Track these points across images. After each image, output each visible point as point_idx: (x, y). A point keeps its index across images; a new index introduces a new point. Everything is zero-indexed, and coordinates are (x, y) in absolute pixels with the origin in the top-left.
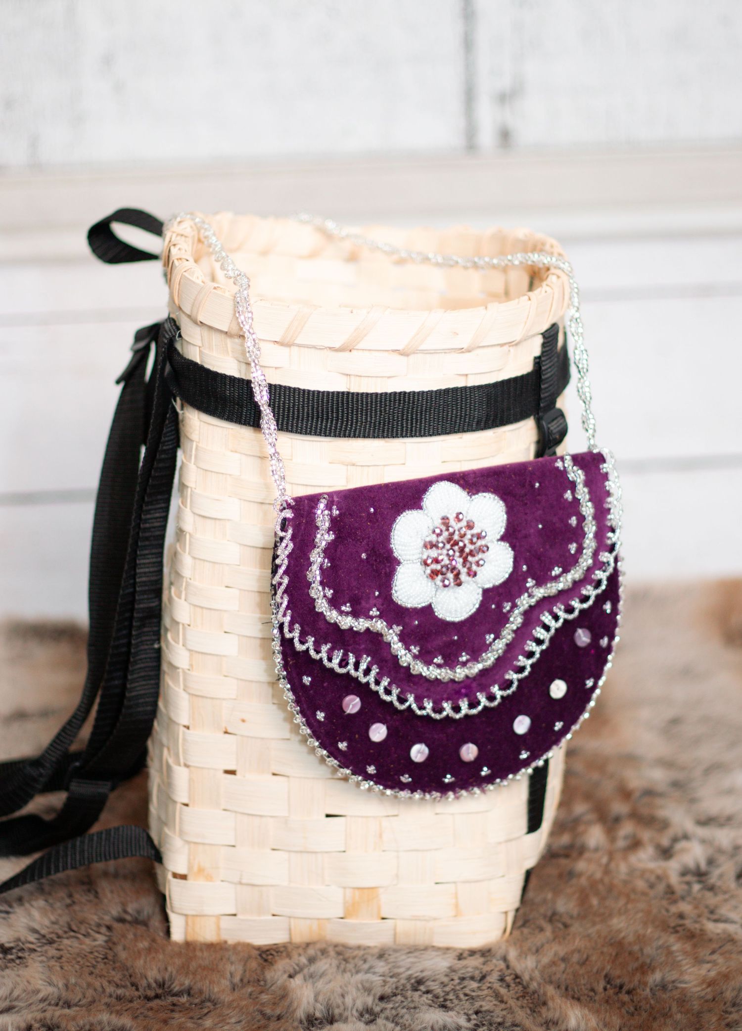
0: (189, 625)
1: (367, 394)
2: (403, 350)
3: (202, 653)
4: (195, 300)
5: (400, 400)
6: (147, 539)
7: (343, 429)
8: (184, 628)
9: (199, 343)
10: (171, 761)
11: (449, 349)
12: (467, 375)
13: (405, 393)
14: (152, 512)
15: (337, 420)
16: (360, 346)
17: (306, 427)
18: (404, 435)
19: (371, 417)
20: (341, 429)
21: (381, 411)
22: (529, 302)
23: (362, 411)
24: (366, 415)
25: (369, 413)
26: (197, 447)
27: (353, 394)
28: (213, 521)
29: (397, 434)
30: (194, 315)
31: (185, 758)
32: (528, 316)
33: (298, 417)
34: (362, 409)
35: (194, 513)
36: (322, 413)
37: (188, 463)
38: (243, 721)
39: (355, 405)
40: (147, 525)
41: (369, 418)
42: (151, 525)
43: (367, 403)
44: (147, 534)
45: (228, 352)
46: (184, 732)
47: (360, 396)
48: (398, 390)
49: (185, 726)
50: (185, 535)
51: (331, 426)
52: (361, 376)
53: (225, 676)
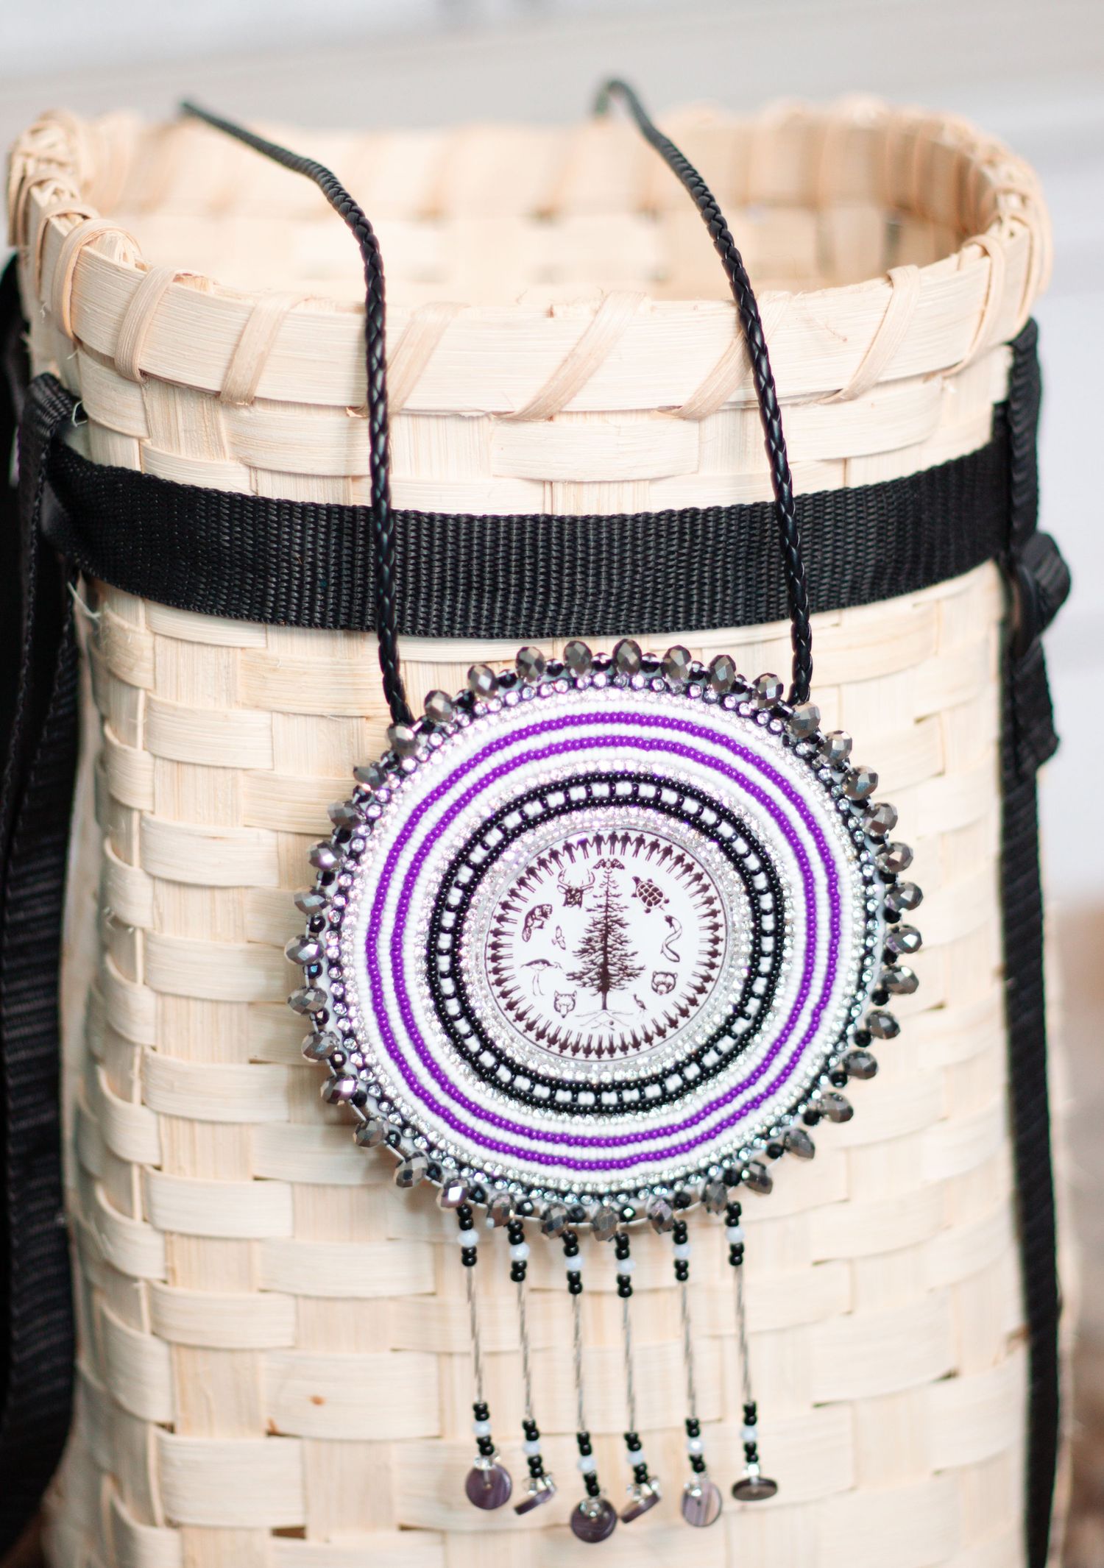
0: (158, 1168)
1: (599, 519)
2: (691, 405)
3: (198, 1237)
4: (123, 316)
5: (682, 533)
6: (21, 950)
7: (536, 616)
8: (145, 1177)
9: (139, 429)
10: (126, 1512)
11: (804, 396)
12: (845, 461)
13: (695, 511)
14: (30, 879)
15: (520, 593)
16: (577, 403)
17: (440, 617)
18: (694, 623)
19: (610, 581)
20: (530, 617)
21: (634, 563)
22: (987, 259)
23: (585, 566)
24: (598, 574)
25: (604, 569)
26: (149, 701)
27: (561, 520)
28: (207, 893)
29: (675, 623)
30: (122, 357)
31: (167, 1506)
32: (988, 295)
33: (417, 590)
34: (585, 560)
35: (154, 877)
36: (481, 576)
37: (125, 747)
38: (317, 1401)
39: (567, 551)
40: (21, 916)
41: (603, 582)
42: (30, 914)
43: (598, 542)
44: (22, 938)
45: (222, 446)
46: (160, 1442)
47: (579, 524)
48: (678, 507)
49: (163, 1426)
50: (132, 936)
51: (504, 609)
52: (581, 483)
53: (263, 1291)
